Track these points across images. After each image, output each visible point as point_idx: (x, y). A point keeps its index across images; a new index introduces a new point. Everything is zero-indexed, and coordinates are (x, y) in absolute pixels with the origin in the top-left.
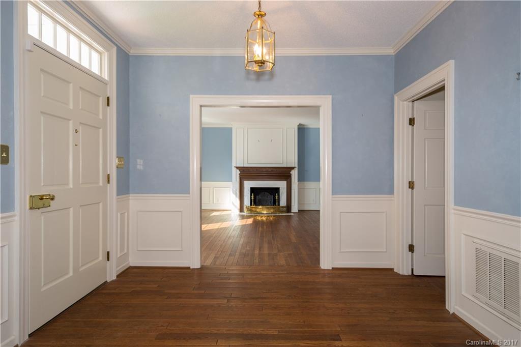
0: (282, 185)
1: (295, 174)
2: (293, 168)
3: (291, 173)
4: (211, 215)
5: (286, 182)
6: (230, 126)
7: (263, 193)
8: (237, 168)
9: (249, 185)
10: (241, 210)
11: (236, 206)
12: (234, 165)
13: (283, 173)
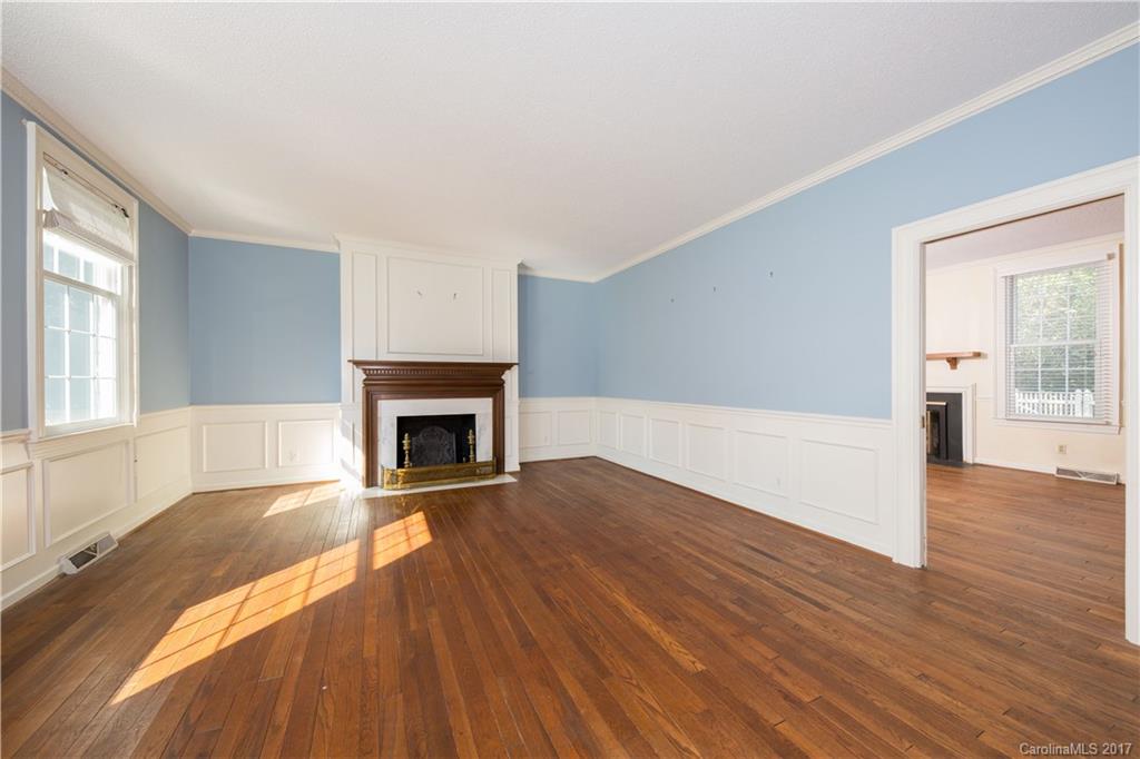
0: (481, 408)
1: (511, 379)
2: (509, 366)
3: (503, 377)
4: (268, 514)
5: (491, 400)
6: (333, 249)
7: (429, 429)
8: (357, 363)
9: (391, 410)
10: (370, 480)
11: (353, 472)
12: (346, 354)
13: (484, 379)
